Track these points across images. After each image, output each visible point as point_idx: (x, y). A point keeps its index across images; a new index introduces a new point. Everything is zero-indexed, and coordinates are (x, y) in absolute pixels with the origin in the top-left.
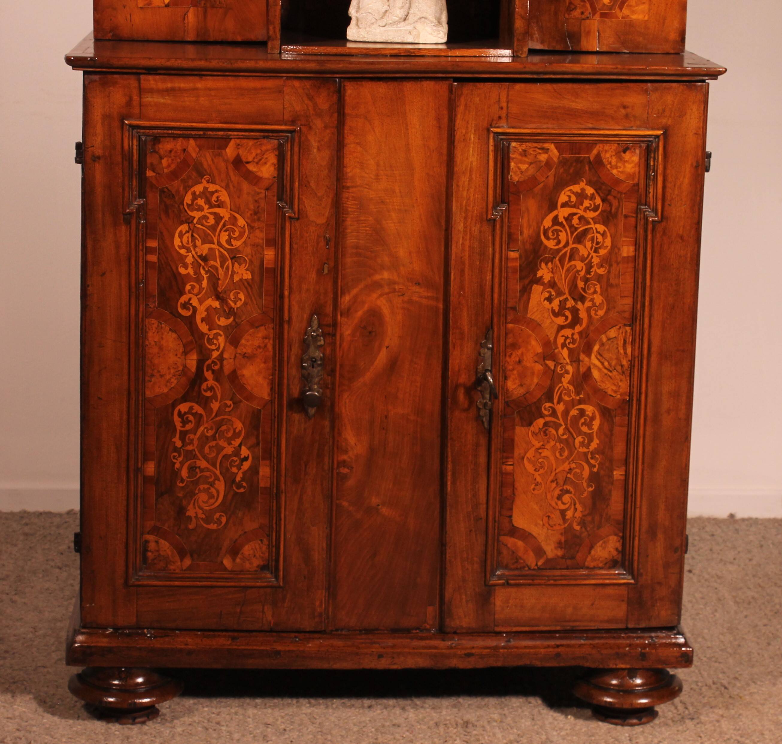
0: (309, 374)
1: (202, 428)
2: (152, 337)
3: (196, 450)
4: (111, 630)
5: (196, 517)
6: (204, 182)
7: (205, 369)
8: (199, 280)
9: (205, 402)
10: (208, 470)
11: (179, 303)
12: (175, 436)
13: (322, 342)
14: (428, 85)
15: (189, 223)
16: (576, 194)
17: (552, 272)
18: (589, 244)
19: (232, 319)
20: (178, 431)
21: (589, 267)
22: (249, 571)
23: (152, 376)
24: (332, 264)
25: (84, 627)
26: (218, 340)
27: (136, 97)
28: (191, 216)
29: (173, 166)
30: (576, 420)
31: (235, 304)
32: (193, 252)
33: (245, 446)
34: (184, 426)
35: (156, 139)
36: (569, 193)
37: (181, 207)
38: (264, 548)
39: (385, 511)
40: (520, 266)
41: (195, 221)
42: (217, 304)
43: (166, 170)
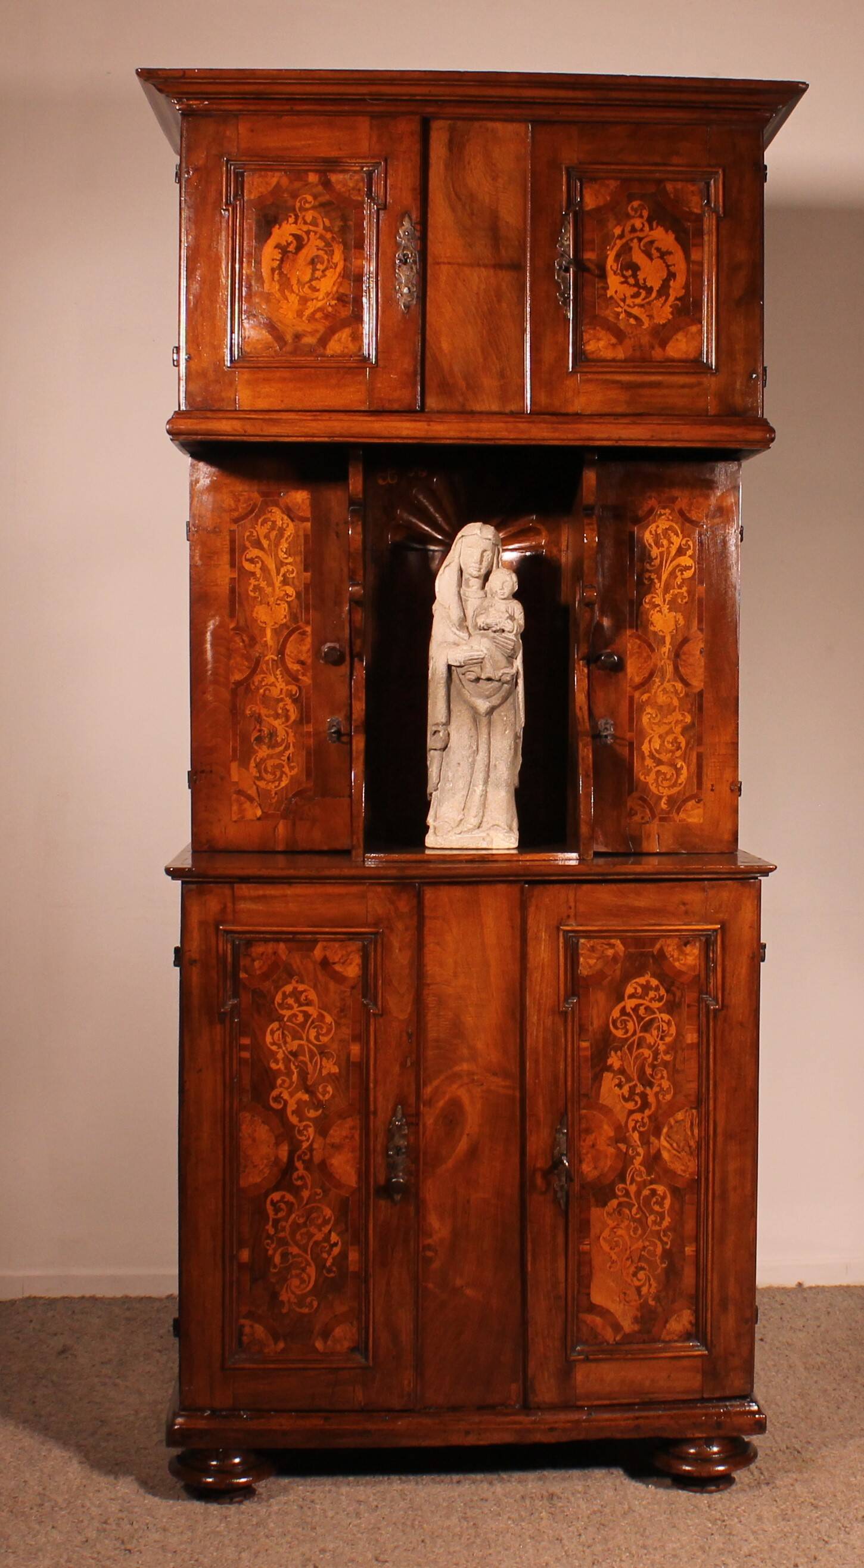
0: (394, 1162)
1: (293, 1216)
2: (246, 1130)
3: (288, 1237)
4: (209, 1412)
5: (289, 1301)
6: (294, 982)
7: (296, 1159)
8: (289, 1074)
9: (296, 1191)
10: (298, 1255)
11: (271, 1097)
12: (268, 1224)
13: (406, 1131)
14: (501, 888)
15: (279, 1021)
16: (642, 986)
17: (622, 1060)
18: (655, 1033)
19: (320, 1111)
20: (271, 1219)
21: (656, 1054)
22: (339, 1353)
23: (246, 1167)
24: (414, 1056)
25: (183, 1410)
26: (307, 1131)
27: (230, 904)
28: (282, 1015)
29: (265, 969)
30: (647, 1200)
31: (324, 1097)
32: (284, 1049)
33: (334, 1232)
34: (276, 1214)
35: (249, 943)
36: (635, 985)
37: (273, 1006)
38: (354, 1330)
39: (469, 1292)
40: (592, 1055)
41: (285, 1019)
42: (306, 1097)
43: (258, 972)
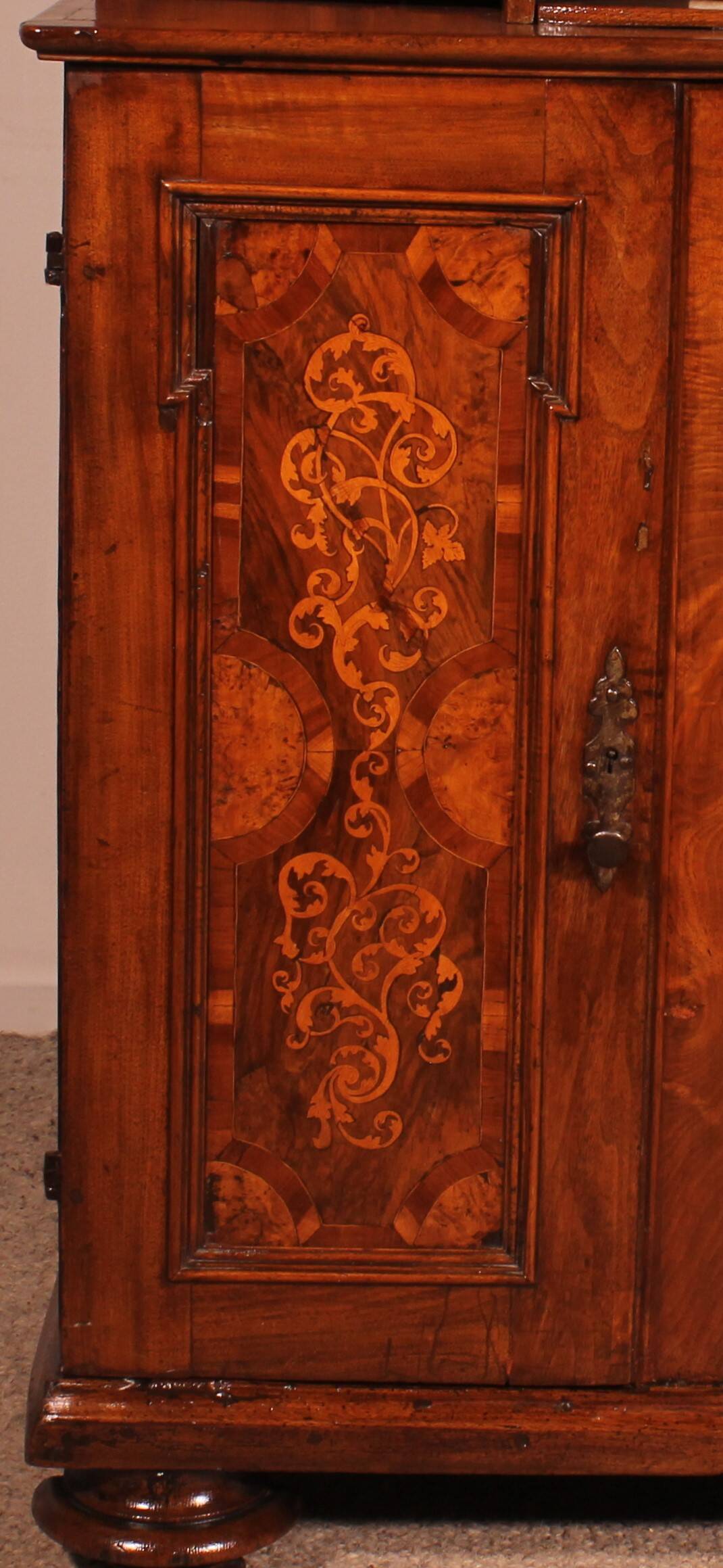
0: (600, 787)
1: (346, 913)
2: (227, 698)
3: (331, 964)
4: (132, 1383)
5: (331, 1120)
6: (353, 328)
7: (353, 773)
8: (338, 562)
9: (353, 852)
10: (359, 1010)
11: (292, 618)
12: (281, 933)
13: (633, 713)
15: (316, 428)
19: (417, 656)
20: (289, 921)
22: (454, 1247)
23: (228, 789)
24: (657, 525)
25: (68, 1375)
26: (383, 705)
27: (190, 126)
28: (322, 411)
29: (279, 292)
31: (427, 621)
32: (326, 497)
33: (447, 954)
34: (302, 908)
35: (240, 226)
37: (299, 389)
38: (492, 1193)
41: (331, 423)
42: (381, 620)
43: (261, 302)
